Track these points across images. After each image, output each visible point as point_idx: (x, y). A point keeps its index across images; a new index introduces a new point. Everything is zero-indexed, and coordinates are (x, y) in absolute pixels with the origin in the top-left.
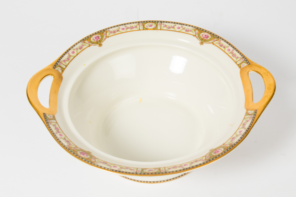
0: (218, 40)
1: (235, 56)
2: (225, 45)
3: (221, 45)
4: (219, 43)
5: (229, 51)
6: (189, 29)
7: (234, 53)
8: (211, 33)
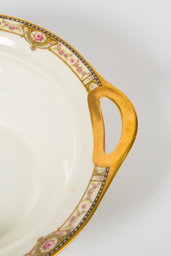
0: (57, 43)
1: (81, 71)
2: (67, 53)
3: (61, 52)
4: (58, 49)
5: (73, 62)
6: (14, 25)
7: (79, 67)
8: (46, 32)
